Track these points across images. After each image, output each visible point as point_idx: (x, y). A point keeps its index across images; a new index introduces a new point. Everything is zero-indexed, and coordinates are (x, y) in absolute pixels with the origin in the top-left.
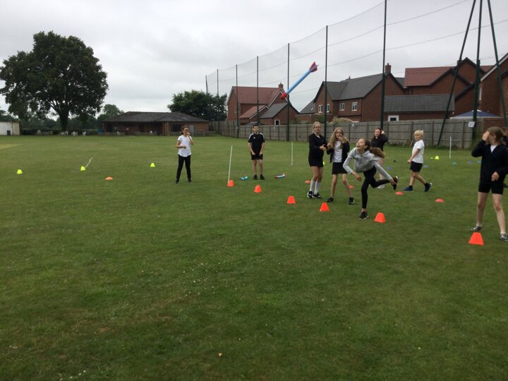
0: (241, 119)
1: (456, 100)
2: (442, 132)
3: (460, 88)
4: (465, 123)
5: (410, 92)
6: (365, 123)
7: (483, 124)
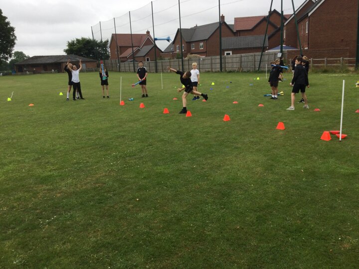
0: (121, 58)
1: (269, 38)
2: (260, 61)
3: (271, 30)
4: (276, 54)
5: (238, 34)
6: (210, 58)
7: (286, 55)
